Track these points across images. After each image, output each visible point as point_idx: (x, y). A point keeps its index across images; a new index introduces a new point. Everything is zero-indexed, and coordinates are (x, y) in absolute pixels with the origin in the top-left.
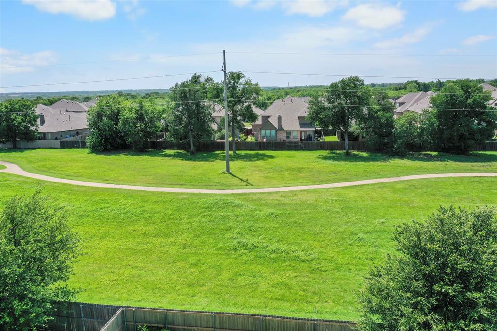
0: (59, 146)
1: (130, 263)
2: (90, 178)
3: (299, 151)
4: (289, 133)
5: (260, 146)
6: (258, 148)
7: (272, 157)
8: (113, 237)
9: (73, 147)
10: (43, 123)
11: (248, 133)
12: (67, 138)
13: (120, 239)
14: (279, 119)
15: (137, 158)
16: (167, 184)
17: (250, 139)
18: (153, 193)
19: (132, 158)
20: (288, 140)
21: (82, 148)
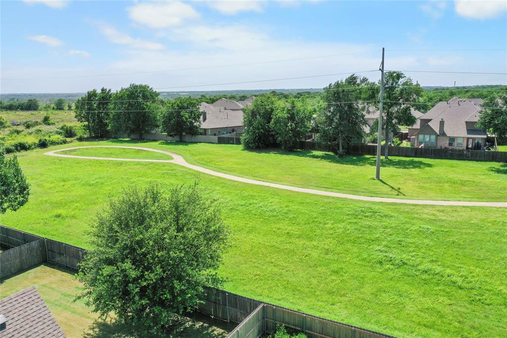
0: (217, 141)
1: (273, 260)
2: (242, 173)
4: (452, 140)
5: (417, 152)
6: (414, 154)
7: (429, 165)
8: (259, 233)
9: (229, 143)
10: (205, 119)
11: (403, 137)
12: (224, 134)
13: (265, 235)
14: (442, 123)
15: (285, 157)
16: (312, 186)
17: (405, 144)
18: (298, 193)
19: (281, 157)
20: (450, 148)
21: (236, 144)
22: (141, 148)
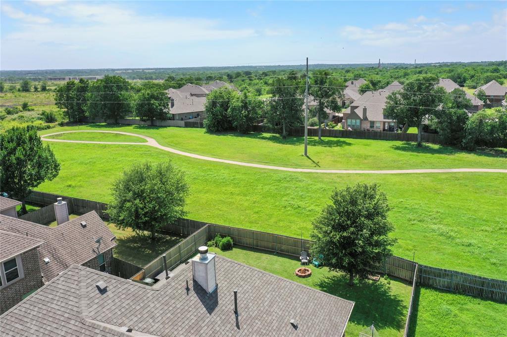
0: (184, 126)
1: (220, 208)
2: (203, 153)
3: (376, 141)
4: (372, 123)
6: (341, 135)
8: (212, 193)
9: (194, 127)
10: (173, 105)
12: (190, 119)
13: (216, 194)
14: (365, 110)
15: (240, 139)
16: (256, 161)
17: (339, 127)
18: (244, 167)
19: (236, 139)
20: (371, 129)
21: (201, 128)
22: (118, 133)
